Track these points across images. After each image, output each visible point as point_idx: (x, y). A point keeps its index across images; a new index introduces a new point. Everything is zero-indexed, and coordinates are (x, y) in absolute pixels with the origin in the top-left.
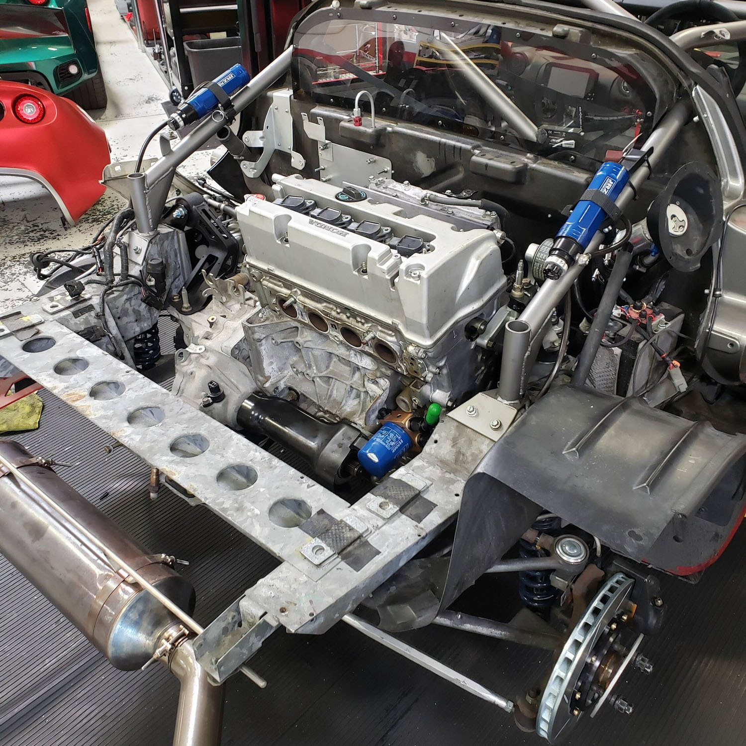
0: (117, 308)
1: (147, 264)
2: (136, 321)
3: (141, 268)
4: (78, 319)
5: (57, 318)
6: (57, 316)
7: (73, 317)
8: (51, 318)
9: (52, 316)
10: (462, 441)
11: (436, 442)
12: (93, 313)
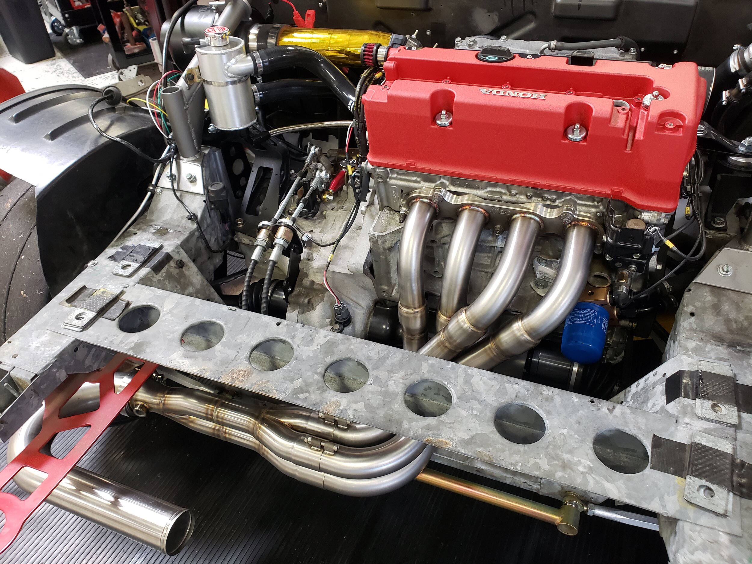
0: (191, 250)
1: (208, 191)
2: (209, 259)
3: (204, 199)
4: (160, 274)
5: (137, 280)
6: (136, 277)
7: (154, 274)
8: (130, 281)
9: (129, 279)
10: (726, 307)
11: (692, 314)
12: (172, 264)
